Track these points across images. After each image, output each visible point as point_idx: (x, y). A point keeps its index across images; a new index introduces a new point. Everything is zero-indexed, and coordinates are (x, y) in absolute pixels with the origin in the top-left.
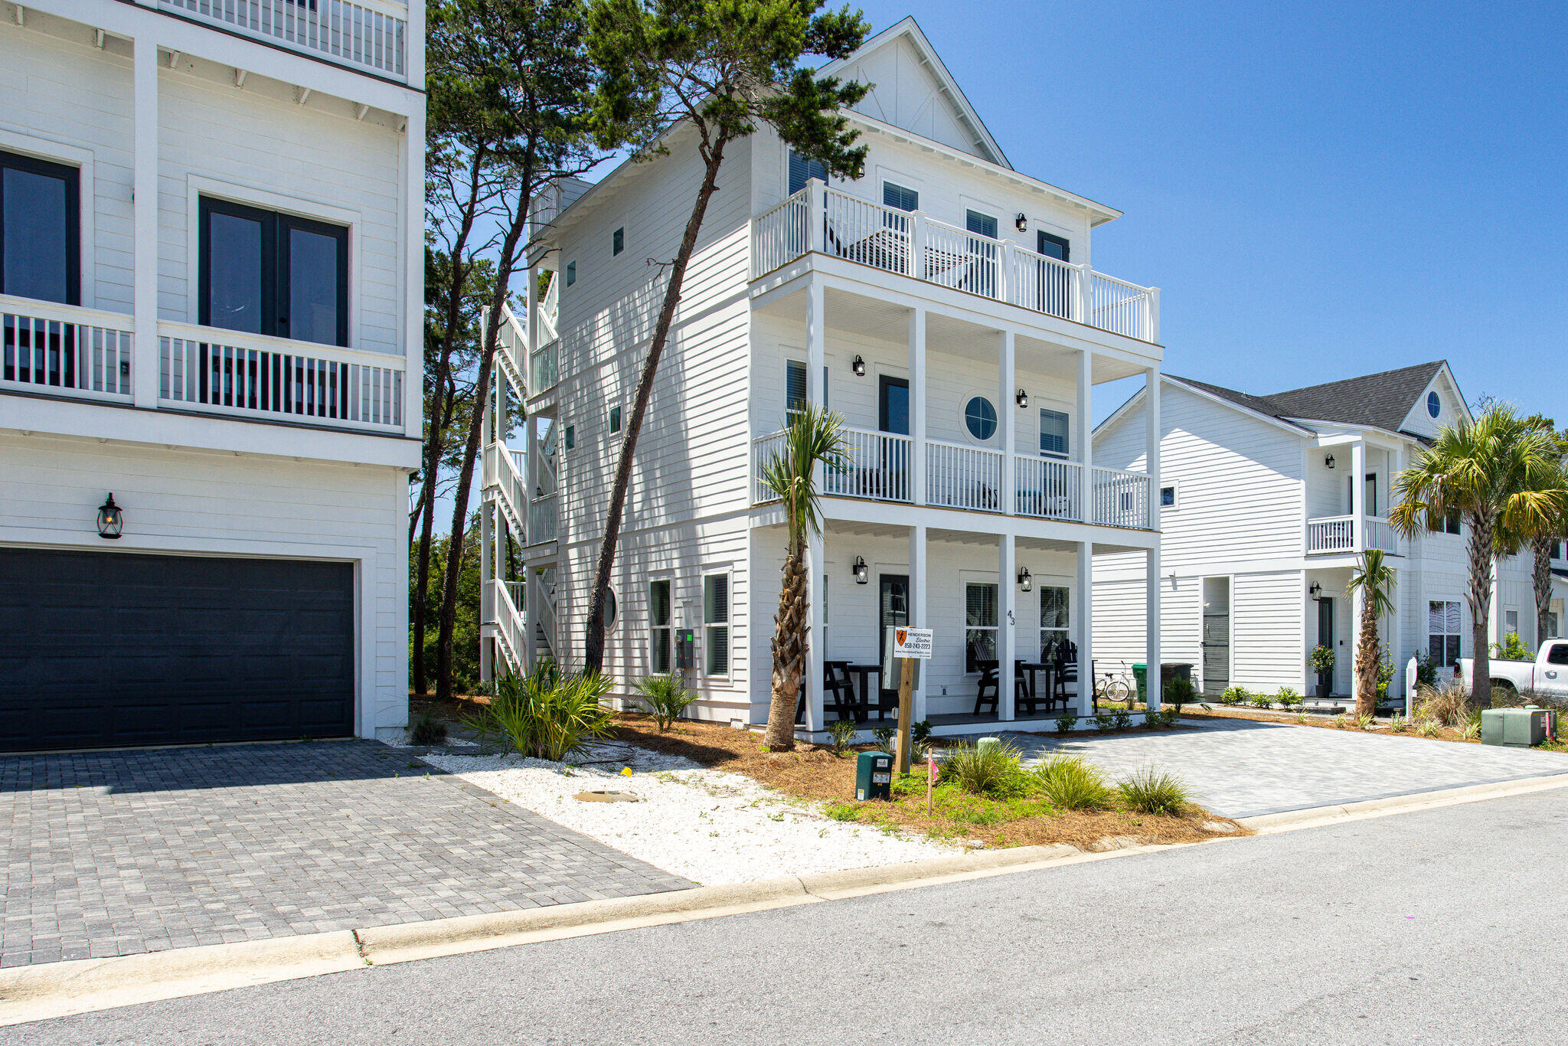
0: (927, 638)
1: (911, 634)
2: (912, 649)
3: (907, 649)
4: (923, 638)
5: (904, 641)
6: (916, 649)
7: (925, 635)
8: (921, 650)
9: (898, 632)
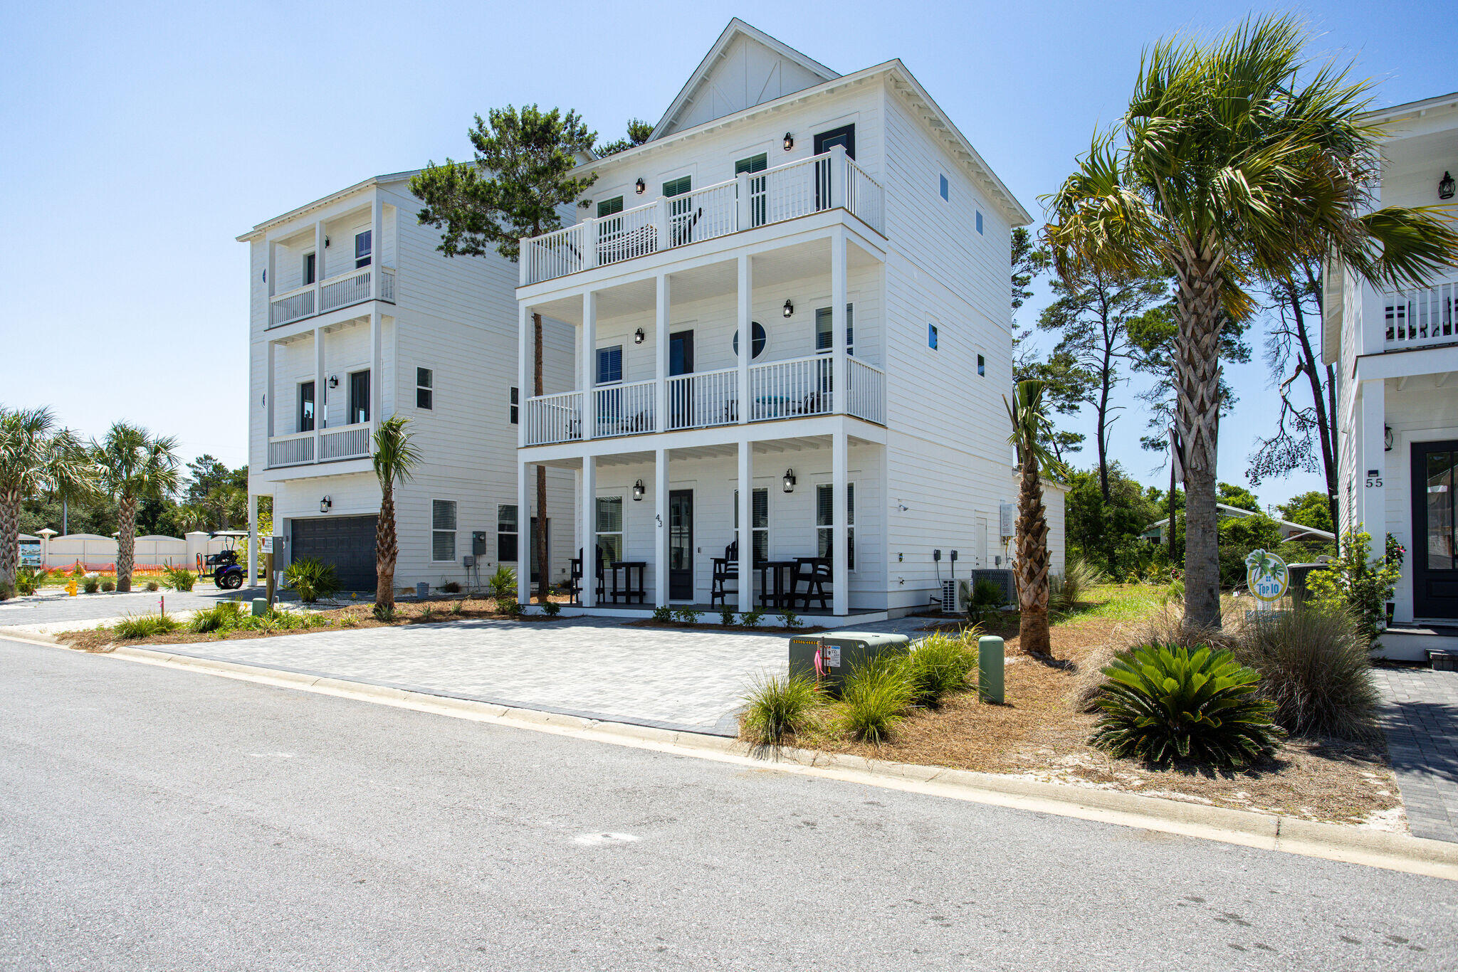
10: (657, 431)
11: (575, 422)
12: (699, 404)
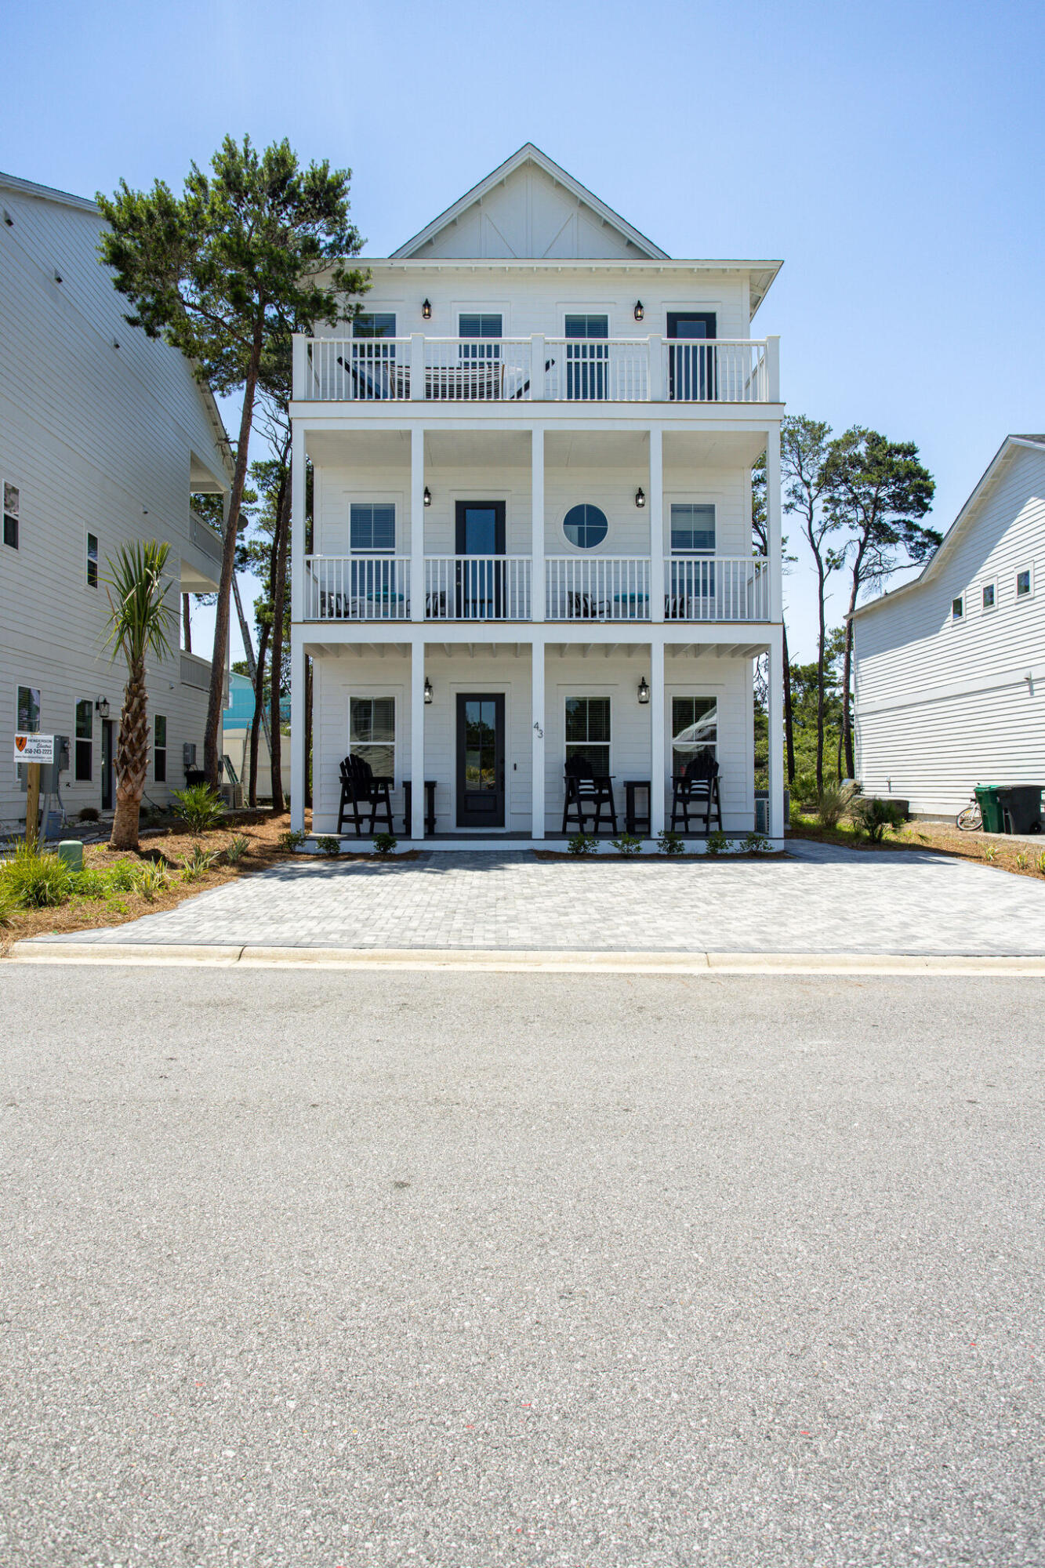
0: (49, 744)
1: (31, 741)
2: (33, 755)
3: (27, 755)
4: (44, 744)
5: (24, 746)
6: (36, 755)
7: (45, 741)
8: (42, 755)
9: (17, 739)
10: (534, 620)
11: (331, 594)
12: (513, 592)
